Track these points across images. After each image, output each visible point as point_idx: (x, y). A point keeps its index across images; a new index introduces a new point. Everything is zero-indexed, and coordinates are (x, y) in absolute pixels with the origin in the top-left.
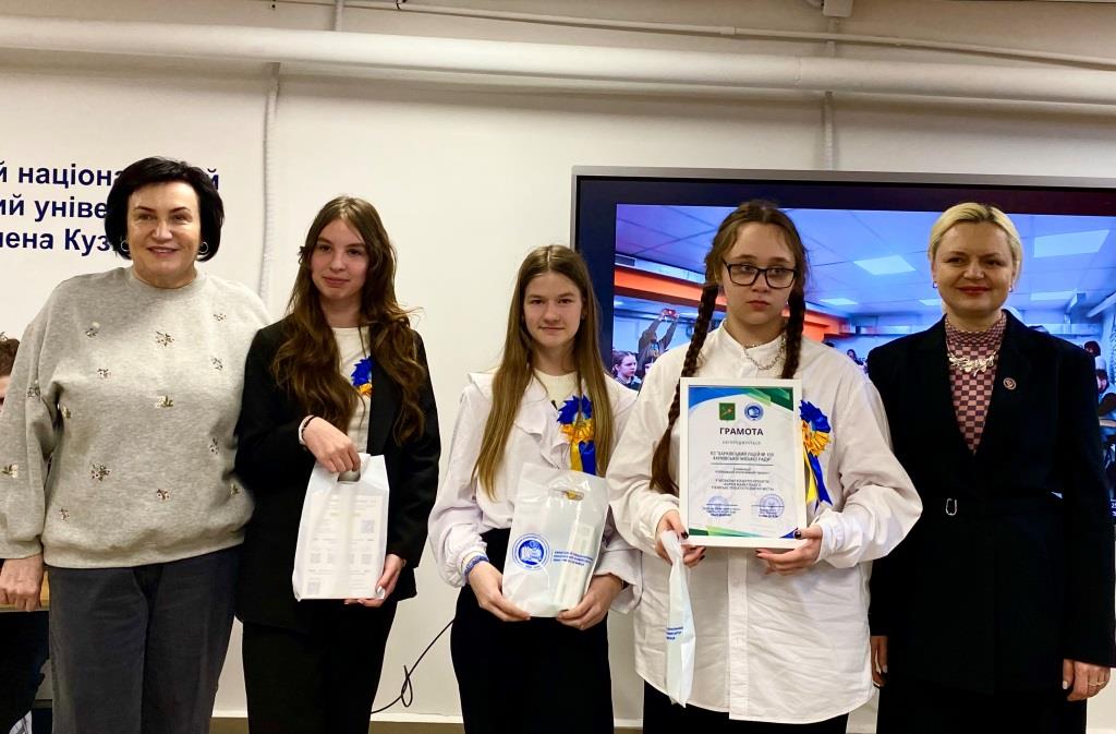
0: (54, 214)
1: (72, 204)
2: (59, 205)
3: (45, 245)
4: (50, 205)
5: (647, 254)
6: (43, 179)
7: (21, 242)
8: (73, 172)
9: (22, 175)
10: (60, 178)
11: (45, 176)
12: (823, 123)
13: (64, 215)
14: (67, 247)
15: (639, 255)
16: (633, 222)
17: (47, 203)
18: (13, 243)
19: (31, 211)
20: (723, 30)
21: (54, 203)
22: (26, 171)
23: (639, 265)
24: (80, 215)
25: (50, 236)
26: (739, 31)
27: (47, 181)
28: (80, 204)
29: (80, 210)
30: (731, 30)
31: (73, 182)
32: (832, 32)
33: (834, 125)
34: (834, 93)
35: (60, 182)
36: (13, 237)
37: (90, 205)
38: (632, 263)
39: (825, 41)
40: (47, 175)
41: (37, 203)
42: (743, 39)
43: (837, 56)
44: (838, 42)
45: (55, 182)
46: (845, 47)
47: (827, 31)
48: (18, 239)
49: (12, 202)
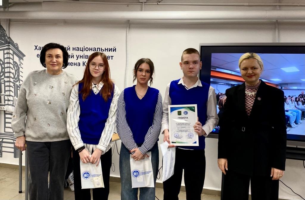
0: (80, 58)
1: (84, 56)
2: (81, 56)
3: (78, 65)
4: (79, 56)
5: (220, 67)
6: (78, 50)
7: (73, 65)
8: (84, 48)
9: (73, 49)
10: (81, 50)
11: (78, 49)
12: (275, 29)
13: (82, 58)
14: (83, 66)
15: (218, 67)
16: (216, 58)
17: (79, 55)
18: (72, 65)
19: (75, 57)
20: (245, 4)
21: (80, 55)
22: (74, 48)
23: (218, 70)
24: (86, 58)
25: (79, 63)
26: (250, 4)
27: (79, 50)
28: (86, 56)
29: (86, 57)
30: (248, 4)
31: (84, 51)
32: (278, 3)
33: (278, 30)
34: (279, 20)
35: (81, 51)
36: (72, 63)
37: (88, 56)
38: (216, 69)
39: (276, 6)
40: (79, 49)
41: (77, 55)
42: (251, 6)
43: (280, 10)
44: (280, 6)
45: (80, 50)
46: (282, 7)
47: (276, 3)
48: (73, 64)
49: (71, 55)
